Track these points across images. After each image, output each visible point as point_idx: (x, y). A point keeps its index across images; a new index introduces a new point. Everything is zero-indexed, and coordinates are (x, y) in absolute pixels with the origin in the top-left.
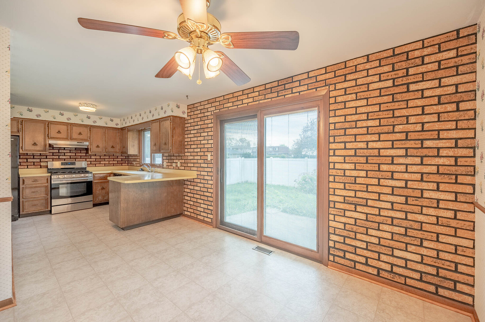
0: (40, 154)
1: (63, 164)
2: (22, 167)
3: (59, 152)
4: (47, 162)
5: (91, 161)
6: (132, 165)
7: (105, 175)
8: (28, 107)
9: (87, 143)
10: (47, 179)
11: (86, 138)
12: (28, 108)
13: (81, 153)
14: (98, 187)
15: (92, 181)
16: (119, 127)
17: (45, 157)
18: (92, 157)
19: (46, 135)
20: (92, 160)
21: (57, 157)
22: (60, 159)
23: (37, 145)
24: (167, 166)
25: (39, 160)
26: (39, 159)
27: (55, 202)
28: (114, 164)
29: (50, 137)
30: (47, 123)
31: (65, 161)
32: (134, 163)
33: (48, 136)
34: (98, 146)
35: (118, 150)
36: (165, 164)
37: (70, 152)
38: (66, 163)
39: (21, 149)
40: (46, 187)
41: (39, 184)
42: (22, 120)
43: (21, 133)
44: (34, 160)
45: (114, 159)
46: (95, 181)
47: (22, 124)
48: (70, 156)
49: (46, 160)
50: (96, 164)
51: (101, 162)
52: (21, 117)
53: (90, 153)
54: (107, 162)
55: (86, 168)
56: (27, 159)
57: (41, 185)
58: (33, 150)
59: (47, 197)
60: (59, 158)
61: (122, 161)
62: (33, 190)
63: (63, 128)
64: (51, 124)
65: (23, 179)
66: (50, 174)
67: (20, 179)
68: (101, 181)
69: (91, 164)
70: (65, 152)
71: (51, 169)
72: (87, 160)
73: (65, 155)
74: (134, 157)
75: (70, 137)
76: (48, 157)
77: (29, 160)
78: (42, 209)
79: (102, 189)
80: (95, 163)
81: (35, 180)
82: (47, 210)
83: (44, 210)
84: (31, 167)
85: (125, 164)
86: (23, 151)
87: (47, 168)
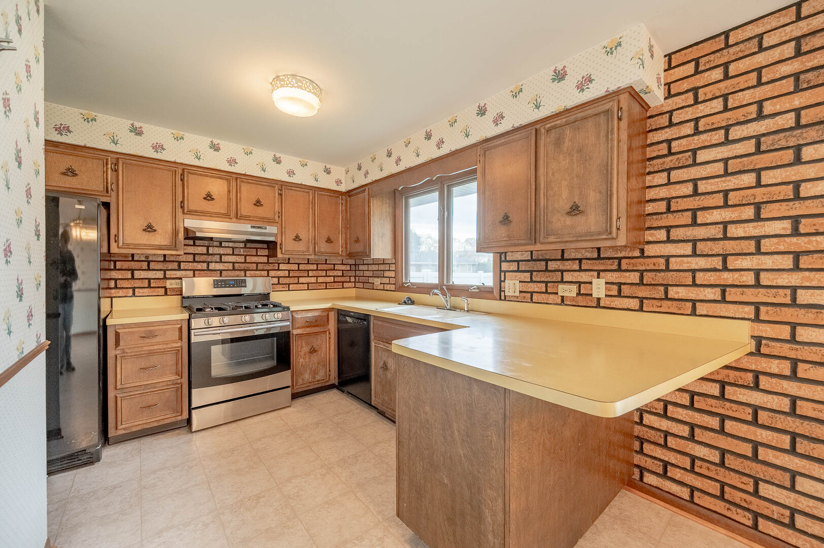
0: (165, 256)
1: (218, 285)
2: (121, 293)
3: (208, 254)
4: (181, 279)
5: (279, 277)
6: (366, 285)
7: (317, 314)
8: (131, 122)
9: (272, 229)
10: (181, 329)
11: (270, 215)
12: (132, 125)
13: (257, 255)
14: (302, 347)
15: (289, 332)
16: (343, 188)
17: (175, 265)
18: (282, 267)
19: (178, 205)
20: (282, 275)
21: (204, 266)
22: (212, 270)
23: (155, 231)
24: (521, 292)
25: (160, 275)
26: (161, 270)
27: (200, 396)
28: (328, 284)
29: (186, 210)
30: (180, 172)
31: (221, 276)
32: (377, 281)
33: (182, 207)
34: (297, 238)
35: (341, 248)
36: (512, 286)
37: (233, 254)
38: (221, 281)
39: (115, 242)
40: (178, 351)
41: (158, 344)
42: (118, 159)
43: (114, 194)
44: (150, 275)
45: (326, 270)
46: (295, 332)
47: (116, 171)
48: (234, 263)
49: (178, 274)
50: (289, 284)
51: (302, 280)
52: (113, 148)
53: (279, 255)
54: (313, 280)
55: (269, 294)
56: (133, 271)
57: (165, 346)
58: (145, 245)
59: (179, 381)
60: (208, 269)
61: (343, 276)
62: (143, 363)
63: (217, 187)
64: (189, 173)
65: (116, 332)
66: (186, 316)
67: (109, 330)
68: (308, 330)
69: (279, 283)
70: (222, 253)
71: (188, 297)
72: (272, 273)
73: (221, 262)
74: (375, 267)
75: (234, 210)
76: (183, 266)
77: (137, 274)
78: (168, 417)
79: (310, 352)
80: (287, 281)
81: (148, 332)
82: (179, 418)
83: (173, 420)
84: (143, 293)
85: (350, 284)
86: (118, 247)
87: (181, 295)
